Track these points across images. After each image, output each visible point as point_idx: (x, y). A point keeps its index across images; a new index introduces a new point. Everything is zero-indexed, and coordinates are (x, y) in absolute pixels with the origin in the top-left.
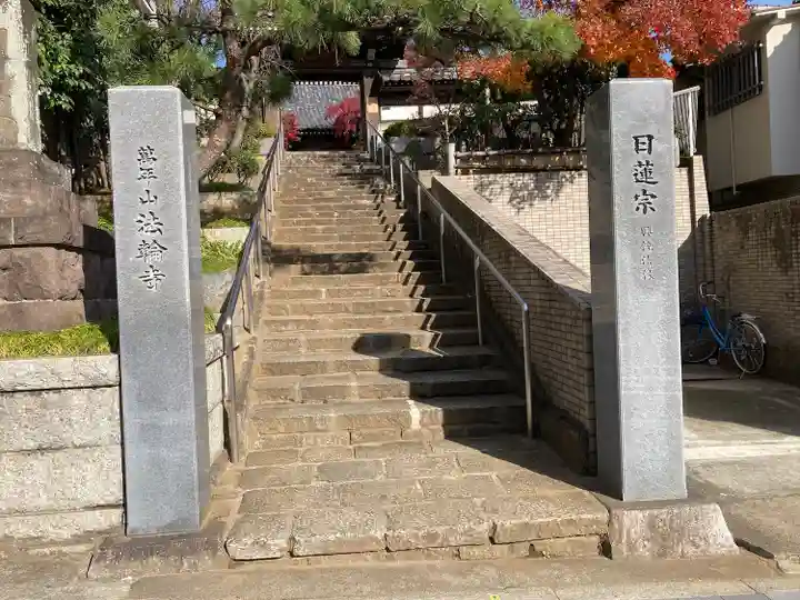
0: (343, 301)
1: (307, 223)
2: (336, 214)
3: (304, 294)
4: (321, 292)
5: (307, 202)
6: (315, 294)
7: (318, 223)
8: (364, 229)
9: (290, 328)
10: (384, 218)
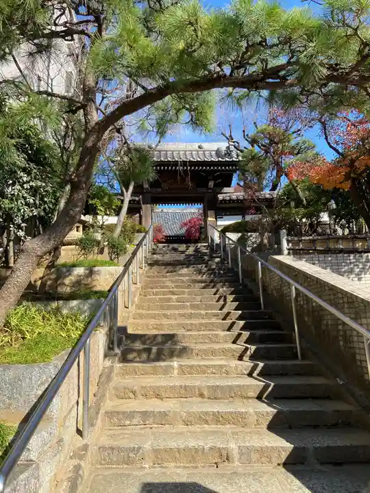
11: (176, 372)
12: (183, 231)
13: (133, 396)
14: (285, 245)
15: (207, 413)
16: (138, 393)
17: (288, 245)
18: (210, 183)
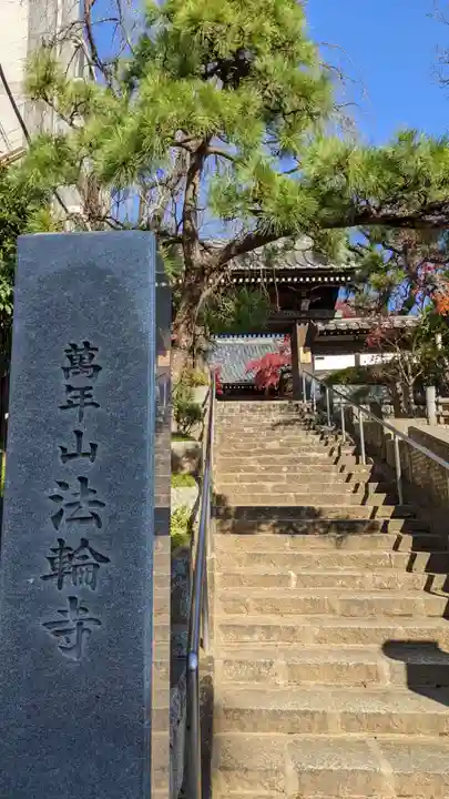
0: (324, 593)
1: (253, 480)
2: (285, 469)
3: (267, 580)
4: (289, 577)
5: (249, 454)
6: (283, 580)
7: (265, 479)
8: (324, 487)
9: (256, 637)
10: (350, 475)
11: (294, 583)
12: (251, 376)
13: (245, 611)
14: (432, 410)
15: (343, 630)
16: (251, 607)
17: (437, 409)
18: (303, 304)
